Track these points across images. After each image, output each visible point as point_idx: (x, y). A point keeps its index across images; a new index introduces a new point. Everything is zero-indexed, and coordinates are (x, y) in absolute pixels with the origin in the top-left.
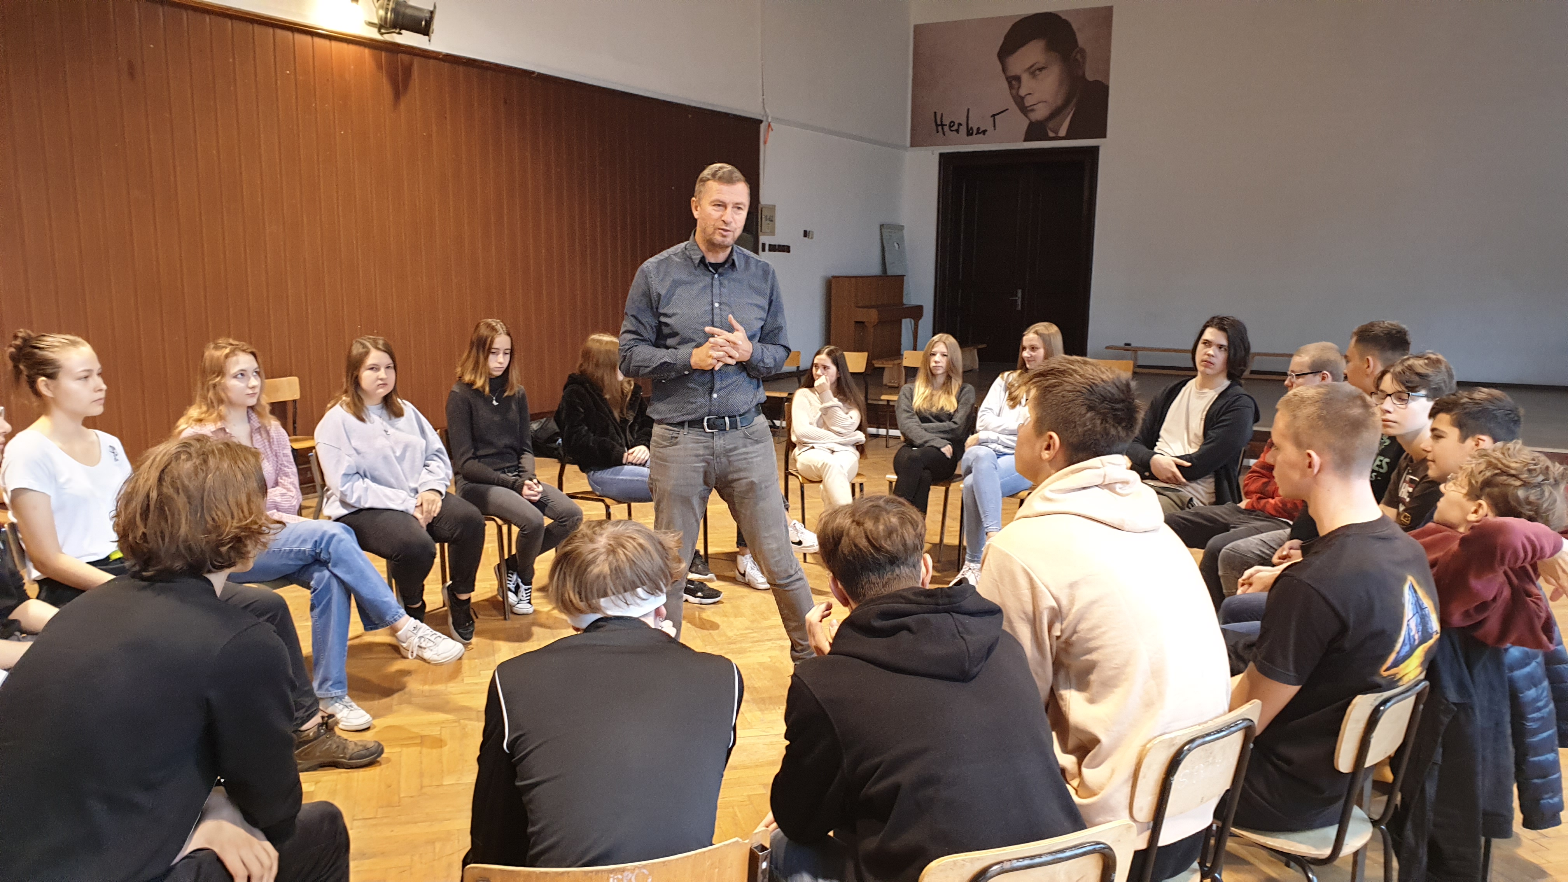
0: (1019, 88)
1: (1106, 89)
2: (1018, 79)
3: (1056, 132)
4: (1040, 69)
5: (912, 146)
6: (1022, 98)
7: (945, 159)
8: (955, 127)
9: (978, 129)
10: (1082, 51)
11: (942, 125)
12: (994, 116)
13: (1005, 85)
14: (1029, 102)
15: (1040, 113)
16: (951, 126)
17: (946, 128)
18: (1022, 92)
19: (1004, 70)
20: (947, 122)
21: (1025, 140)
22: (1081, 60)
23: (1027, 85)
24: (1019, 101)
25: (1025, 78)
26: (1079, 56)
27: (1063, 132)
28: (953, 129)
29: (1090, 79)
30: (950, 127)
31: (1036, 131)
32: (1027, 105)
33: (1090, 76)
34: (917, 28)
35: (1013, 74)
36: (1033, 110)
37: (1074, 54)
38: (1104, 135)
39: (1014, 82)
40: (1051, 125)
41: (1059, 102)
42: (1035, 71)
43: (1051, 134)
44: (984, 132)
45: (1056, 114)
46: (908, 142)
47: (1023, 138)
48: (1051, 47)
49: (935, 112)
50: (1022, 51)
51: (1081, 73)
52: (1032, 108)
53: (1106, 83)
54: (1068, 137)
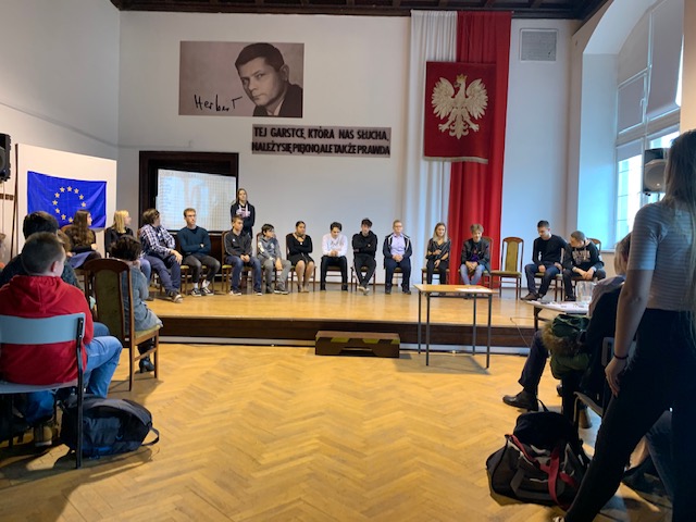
0: (249, 85)
1: (301, 91)
2: (248, 79)
3: (274, 112)
4: (262, 75)
5: (180, 114)
6: (251, 92)
8: (209, 105)
9: (224, 107)
10: (287, 67)
11: (200, 103)
12: (233, 100)
13: (241, 82)
14: (255, 94)
15: (263, 101)
16: (206, 103)
18: (251, 88)
19: (239, 73)
20: (203, 101)
21: (253, 116)
22: (286, 72)
23: (253, 84)
25: (252, 79)
26: (285, 70)
29: (292, 82)
30: (206, 105)
31: (260, 111)
34: (183, 44)
35: (245, 76)
36: (257, 99)
37: (282, 67)
38: (301, 117)
40: (269, 108)
42: (258, 76)
43: (269, 114)
44: (228, 109)
45: (272, 102)
48: (269, 62)
49: (195, 95)
50: (250, 64)
51: (286, 79)
52: (257, 97)
53: (301, 86)
54: (280, 116)
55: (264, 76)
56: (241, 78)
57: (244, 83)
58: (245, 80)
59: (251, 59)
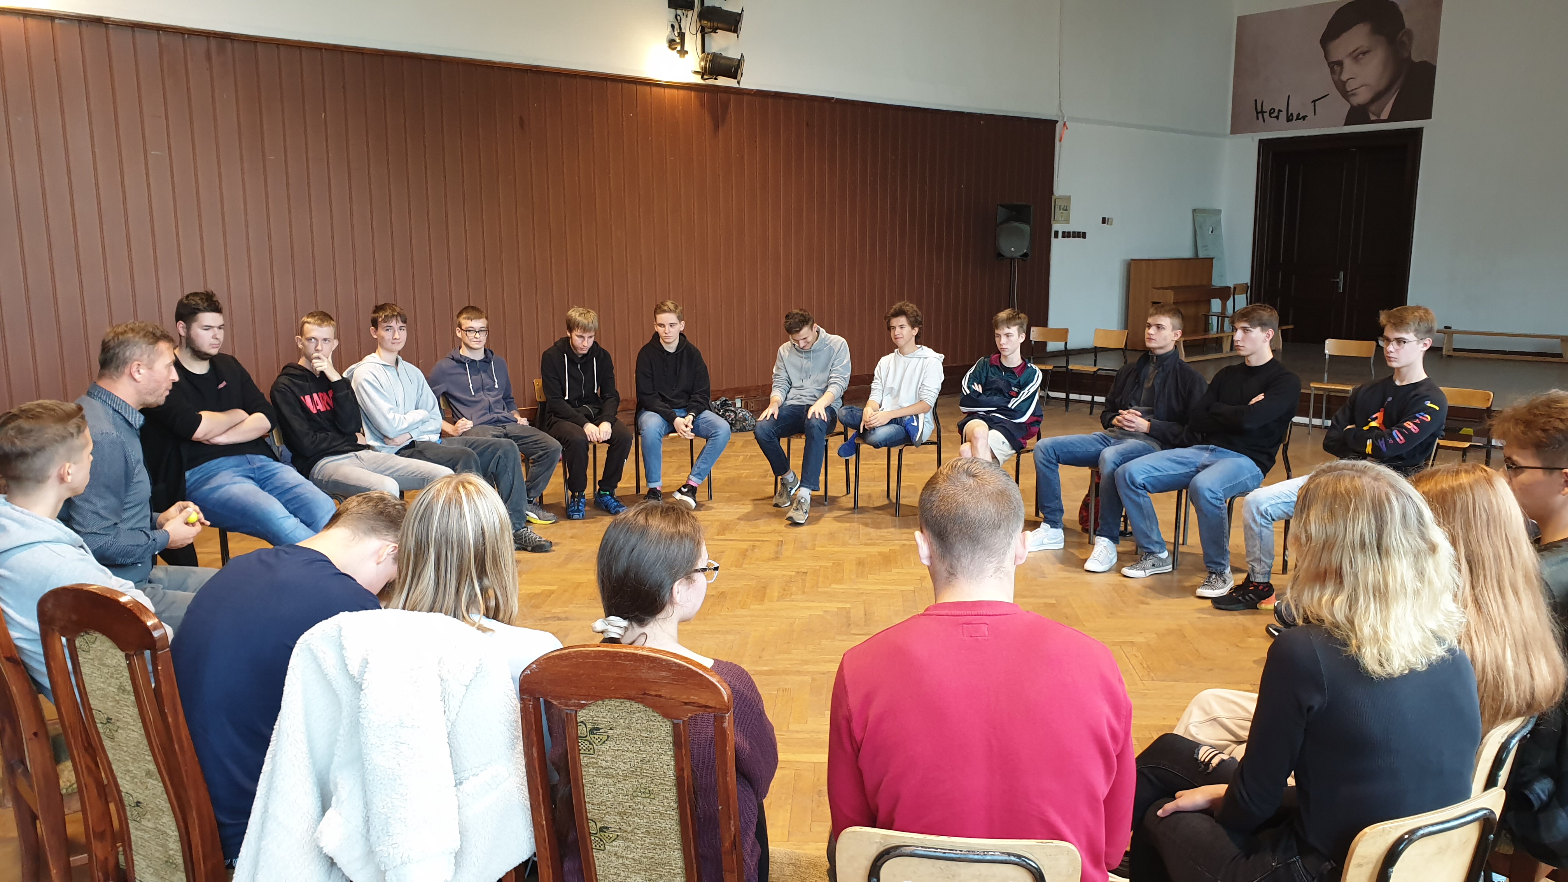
0: (1341, 73)
1: (1434, 68)
2: (1340, 64)
3: (1379, 116)
4: (1364, 53)
5: (1232, 133)
6: (1344, 83)
7: (1265, 146)
8: (1275, 114)
9: (1299, 114)
10: (1409, 33)
11: (1262, 112)
12: (1314, 101)
13: (1327, 70)
14: (1350, 86)
15: (1362, 97)
16: (1271, 112)
17: (1266, 115)
18: (1344, 77)
19: (1326, 57)
20: (1267, 109)
21: (1347, 124)
22: (1406, 41)
23: (1349, 70)
24: (1341, 86)
25: (1348, 63)
26: (1405, 38)
27: (1385, 115)
28: (1273, 115)
29: (1416, 60)
30: (1270, 114)
31: (1357, 115)
32: (1349, 89)
33: (1416, 58)
34: (1241, 20)
35: (1335, 59)
36: (1353, 94)
37: (1401, 34)
38: (1428, 115)
39: (1335, 67)
40: (1373, 108)
41: (1383, 84)
42: (1357, 56)
43: (1373, 118)
44: (1304, 118)
45: (1378, 97)
46: (1229, 129)
47: (1344, 122)
48: (1377, 30)
49: (1256, 100)
50: (1345, 36)
51: (1406, 55)
52: (1354, 92)
53: (1432, 62)
54: (1389, 120)
55: (1367, 55)
56: (1329, 64)
57: (1333, 72)
58: (1335, 66)
59: (1346, 28)
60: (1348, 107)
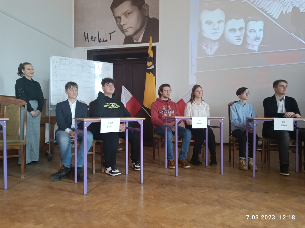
0: (120, 22)
1: (159, 21)
2: (120, 18)
3: (137, 40)
4: (129, 13)
6: (122, 26)
7: (89, 53)
8: (94, 39)
9: (104, 39)
10: (147, 5)
11: (88, 38)
12: (110, 34)
13: (115, 20)
14: (125, 27)
15: (130, 32)
18: (122, 24)
19: (113, 14)
20: (90, 36)
22: (146, 9)
23: (124, 21)
24: (121, 28)
25: (123, 17)
26: (145, 8)
27: (140, 40)
29: (151, 17)
30: (91, 39)
31: (129, 40)
32: (124, 29)
35: (117, 16)
36: (127, 31)
37: (143, 6)
38: (158, 41)
39: (118, 19)
40: (135, 37)
41: (138, 28)
42: (127, 14)
43: (135, 41)
44: (106, 41)
45: (136, 33)
46: (73, 45)
47: (123, 43)
49: (85, 33)
50: (121, 6)
51: (147, 15)
52: (126, 30)
53: (158, 19)
54: (142, 42)
55: (131, 14)
56: (115, 18)
57: (117, 21)
59: (121, 2)
60: (124, 36)
